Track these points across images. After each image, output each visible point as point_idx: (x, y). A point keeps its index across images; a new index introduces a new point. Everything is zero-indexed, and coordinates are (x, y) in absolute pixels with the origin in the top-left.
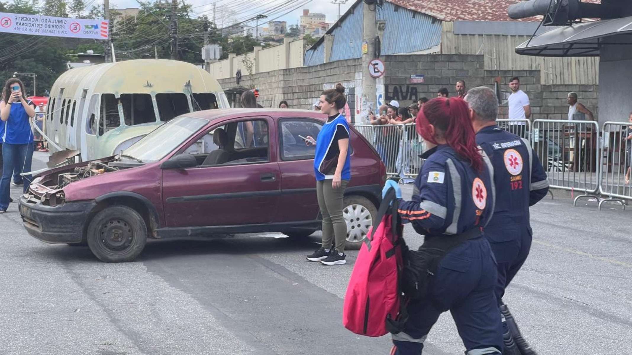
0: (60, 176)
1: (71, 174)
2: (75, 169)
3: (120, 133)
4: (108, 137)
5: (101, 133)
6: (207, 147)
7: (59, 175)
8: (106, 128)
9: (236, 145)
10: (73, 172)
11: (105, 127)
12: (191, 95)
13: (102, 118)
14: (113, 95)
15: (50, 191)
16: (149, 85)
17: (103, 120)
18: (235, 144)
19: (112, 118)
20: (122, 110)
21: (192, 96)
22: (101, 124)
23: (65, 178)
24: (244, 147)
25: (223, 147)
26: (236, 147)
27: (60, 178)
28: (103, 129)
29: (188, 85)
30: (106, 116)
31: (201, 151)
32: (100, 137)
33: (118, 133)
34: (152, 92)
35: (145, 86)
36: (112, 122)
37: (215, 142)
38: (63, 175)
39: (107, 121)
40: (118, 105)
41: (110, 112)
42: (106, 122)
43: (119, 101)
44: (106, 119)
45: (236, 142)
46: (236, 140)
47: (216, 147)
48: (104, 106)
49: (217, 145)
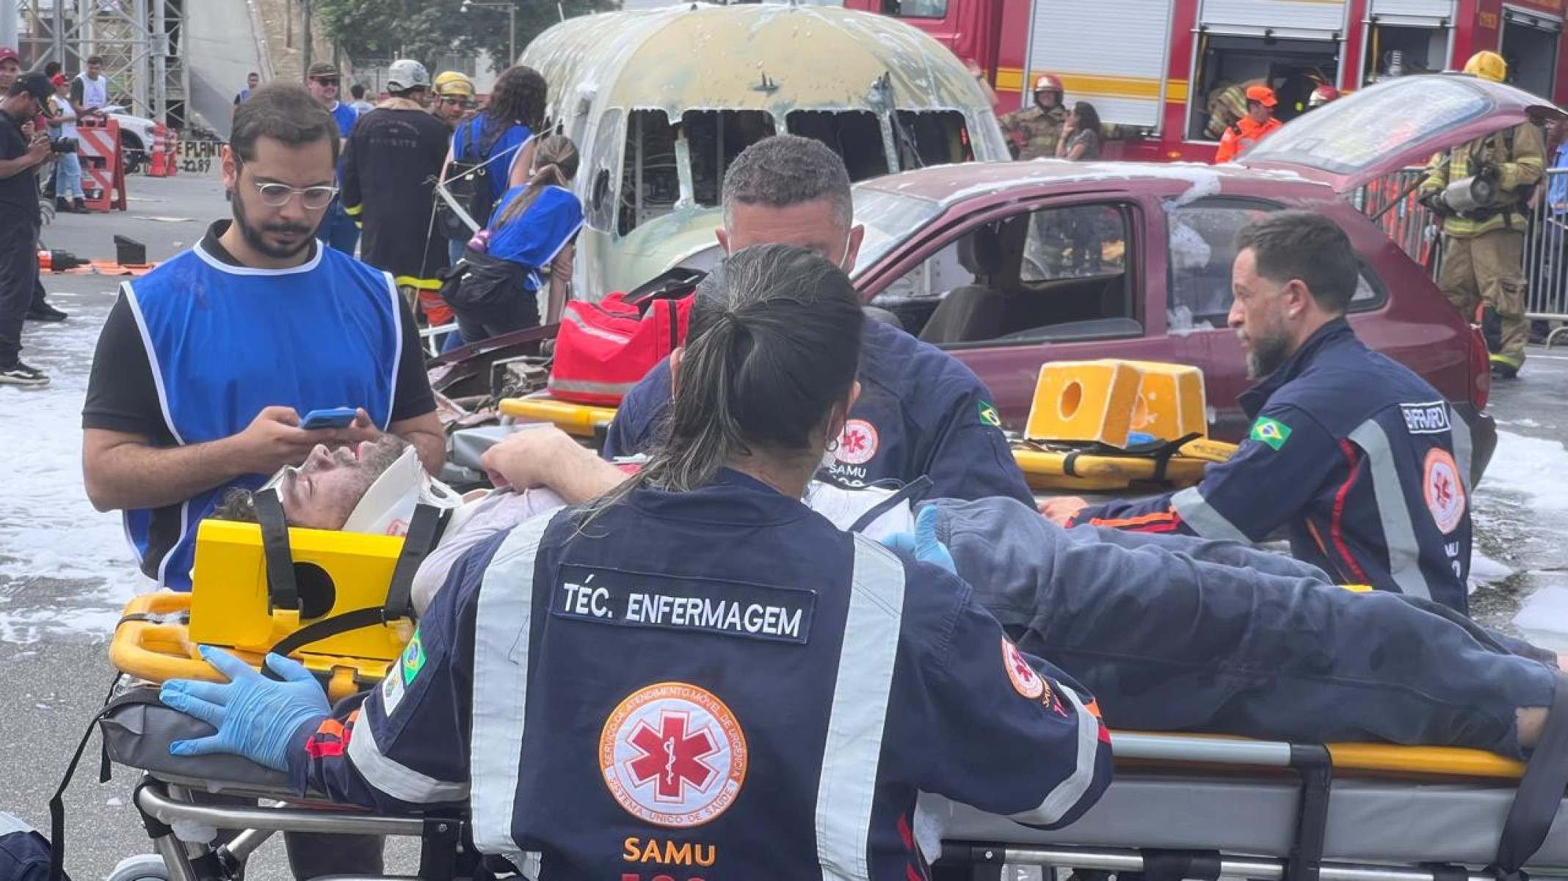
0: (498, 366)
1: (528, 362)
2: (542, 344)
3: (680, 231)
4: (645, 241)
5: (626, 225)
6: (938, 274)
7: (495, 363)
8: (644, 207)
9: (1027, 270)
10: (536, 353)
11: (639, 204)
12: (891, 117)
13: (628, 179)
14: (661, 115)
15: (462, 417)
16: (769, 88)
17: (634, 184)
18: (1024, 265)
19: (661, 180)
20: (687, 161)
21: (897, 120)
22: (629, 196)
23: (512, 373)
24: (1048, 276)
25: (986, 278)
26: (1025, 276)
27: (496, 373)
28: (633, 210)
29: (884, 85)
30: (645, 171)
31: (921, 288)
32: (621, 239)
33: (674, 229)
34: (776, 107)
35: (757, 89)
36: (662, 191)
37: (964, 261)
38: (505, 364)
39: (648, 186)
40: (677, 144)
41: (656, 161)
42: (644, 190)
43: (680, 133)
44: (644, 181)
45: (1029, 261)
46: (1026, 255)
47: (968, 279)
48: (639, 144)
49: (970, 271)
